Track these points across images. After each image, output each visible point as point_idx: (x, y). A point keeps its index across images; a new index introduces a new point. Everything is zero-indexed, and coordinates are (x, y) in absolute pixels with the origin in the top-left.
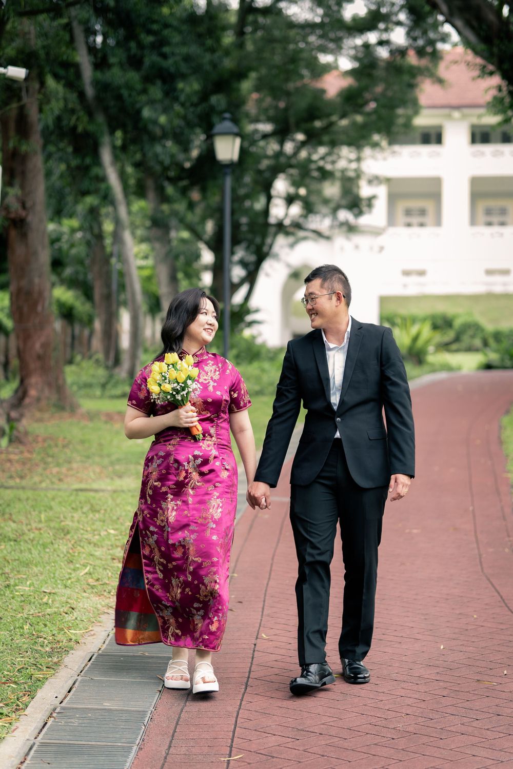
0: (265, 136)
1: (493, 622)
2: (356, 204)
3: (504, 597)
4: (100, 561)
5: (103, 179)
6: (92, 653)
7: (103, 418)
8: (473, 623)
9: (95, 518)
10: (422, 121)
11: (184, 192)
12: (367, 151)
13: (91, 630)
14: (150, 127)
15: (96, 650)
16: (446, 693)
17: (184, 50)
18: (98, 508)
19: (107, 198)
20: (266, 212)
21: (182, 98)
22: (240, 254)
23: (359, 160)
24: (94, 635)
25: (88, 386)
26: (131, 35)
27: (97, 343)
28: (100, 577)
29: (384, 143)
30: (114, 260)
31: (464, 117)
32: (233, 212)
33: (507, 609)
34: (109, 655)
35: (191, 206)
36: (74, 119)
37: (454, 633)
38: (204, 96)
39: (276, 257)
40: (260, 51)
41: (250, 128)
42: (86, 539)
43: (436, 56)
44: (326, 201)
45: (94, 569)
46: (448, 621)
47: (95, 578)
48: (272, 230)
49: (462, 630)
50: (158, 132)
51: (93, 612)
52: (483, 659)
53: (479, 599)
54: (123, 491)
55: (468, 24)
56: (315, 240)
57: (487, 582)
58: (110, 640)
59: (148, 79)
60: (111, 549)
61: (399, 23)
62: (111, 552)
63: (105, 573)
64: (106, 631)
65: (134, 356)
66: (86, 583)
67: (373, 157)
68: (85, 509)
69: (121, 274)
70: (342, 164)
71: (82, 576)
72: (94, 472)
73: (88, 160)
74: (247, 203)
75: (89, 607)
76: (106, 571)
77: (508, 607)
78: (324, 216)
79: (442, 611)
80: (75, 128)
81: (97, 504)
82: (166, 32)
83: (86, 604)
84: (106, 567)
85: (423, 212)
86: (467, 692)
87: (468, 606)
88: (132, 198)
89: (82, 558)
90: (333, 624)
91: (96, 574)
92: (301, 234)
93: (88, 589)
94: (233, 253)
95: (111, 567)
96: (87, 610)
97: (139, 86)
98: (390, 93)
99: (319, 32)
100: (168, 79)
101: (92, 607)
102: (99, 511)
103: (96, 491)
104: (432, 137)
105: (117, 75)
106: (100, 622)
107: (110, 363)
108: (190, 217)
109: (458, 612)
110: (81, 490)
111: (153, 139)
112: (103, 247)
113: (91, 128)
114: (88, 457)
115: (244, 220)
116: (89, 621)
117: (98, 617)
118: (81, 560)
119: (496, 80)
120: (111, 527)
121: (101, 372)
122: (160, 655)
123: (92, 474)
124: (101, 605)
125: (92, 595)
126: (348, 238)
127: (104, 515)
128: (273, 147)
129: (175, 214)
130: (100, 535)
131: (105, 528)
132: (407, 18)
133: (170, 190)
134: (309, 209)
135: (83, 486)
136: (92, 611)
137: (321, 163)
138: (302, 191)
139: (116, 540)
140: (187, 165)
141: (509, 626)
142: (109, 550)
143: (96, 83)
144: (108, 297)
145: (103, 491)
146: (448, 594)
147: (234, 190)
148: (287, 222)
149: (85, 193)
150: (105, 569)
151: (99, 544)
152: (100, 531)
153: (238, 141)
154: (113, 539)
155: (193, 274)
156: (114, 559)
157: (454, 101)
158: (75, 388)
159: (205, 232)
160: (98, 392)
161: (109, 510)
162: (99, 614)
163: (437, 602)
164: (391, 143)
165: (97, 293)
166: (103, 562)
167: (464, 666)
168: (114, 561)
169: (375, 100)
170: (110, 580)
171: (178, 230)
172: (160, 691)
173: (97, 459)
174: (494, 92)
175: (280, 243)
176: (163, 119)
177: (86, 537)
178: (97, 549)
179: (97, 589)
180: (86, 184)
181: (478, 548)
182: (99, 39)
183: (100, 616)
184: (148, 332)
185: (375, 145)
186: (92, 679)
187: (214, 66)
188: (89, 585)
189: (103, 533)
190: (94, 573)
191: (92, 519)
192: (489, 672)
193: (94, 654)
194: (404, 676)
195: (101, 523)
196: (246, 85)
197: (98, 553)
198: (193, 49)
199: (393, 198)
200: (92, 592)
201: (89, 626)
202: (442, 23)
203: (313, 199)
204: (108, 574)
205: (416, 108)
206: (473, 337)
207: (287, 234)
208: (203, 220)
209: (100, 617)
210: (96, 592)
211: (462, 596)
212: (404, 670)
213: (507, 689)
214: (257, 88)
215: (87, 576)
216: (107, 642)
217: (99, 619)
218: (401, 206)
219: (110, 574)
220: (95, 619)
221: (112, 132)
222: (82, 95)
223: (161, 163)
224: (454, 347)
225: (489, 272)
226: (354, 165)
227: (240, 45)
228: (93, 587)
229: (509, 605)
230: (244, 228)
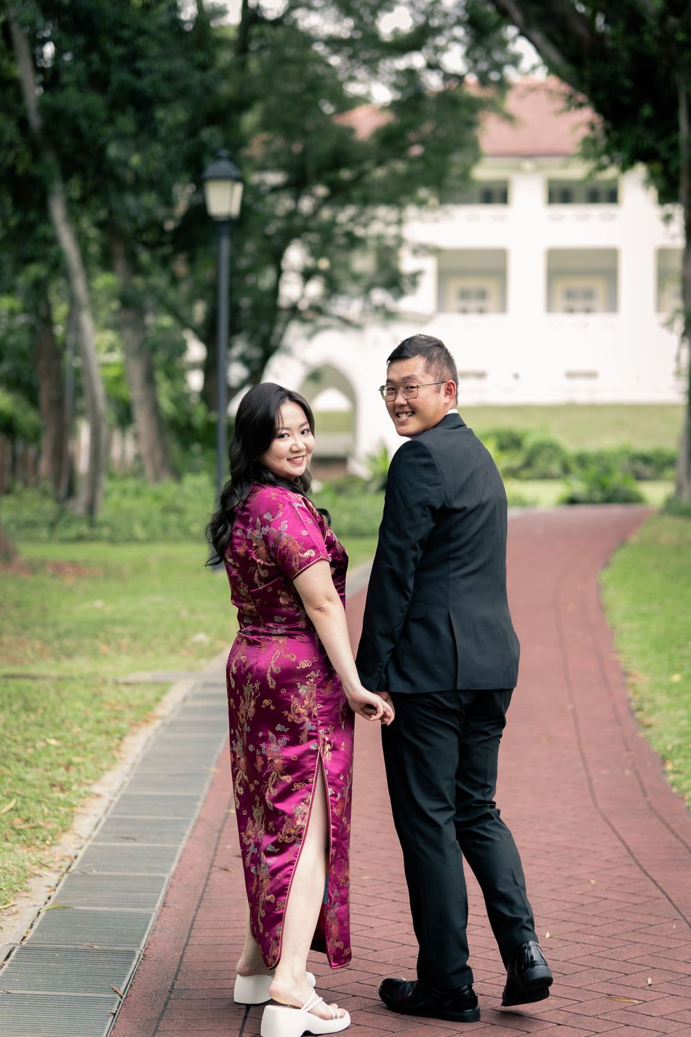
0: (275, 189)
1: (621, 892)
2: (395, 282)
3: (633, 850)
4: (33, 790)
5: (53, 241)
6: (12, 946)
7: (50, 570)
8: (591, 894)
9: (28, 721)
10: (484, 172)
11: (165, 262)
12: (411, 211)
13: (13, 905)
14: (119, 170)
15: (17, 940)
16: (562, 1018)
17: (165, 66)
18: (34, 705)
19: (58, 267)
20: (275, 292)
21: (163, 131)
22: (240, 347)
23: (400, 222)
24: (17, 913)
25: (31, 524)
26: (92, 46)
27: (45, 466)
28: (31, 815)
29: (433, 201)
30: (68, 355)
31: (539, 168)
32: (231, 291)
33: (638, 868)
34: (37, 949)
35: (175, 281)
36: (11, 156)
37: (564, 910)
38: (192, 130)
39: (288, 352)
40: (268, 75)
41: (255, 178)
42: (15, 754)
43: (503, 86)
44: (356, 278)
45: (24, 802)
46: (552, 890)
47: (25, 818)
48: (283, 316)
49: (575, 905)
50: (128, 176)
51: (18, 873)
52: (612, 957)
53: (595, 852)
54: (72, 679)
55: (551, 38)
56: (341, 330)
57: (605, 823)
58: (41, 922)
59: (115, 106)
60: (50, 770)
61: (455, 40)
62: (50, 774)
63: (39, 809)
64: (35, 906)
65: (94, 484)
66: (9, 826)
67: (421, 219)
68: (15, 707)
69: (78, 373)
70: (376, 228)
71: (5, 813)
72: (33, 649)
73: (32, 216)
74: (250, 280)
75: (12, 866)
76: (40, 805)
77: (640, 866)
78: (352, 297)
79: (542, 873)
80: (12, 169)
81: (34, 699)
82: (141, 41)
83: (7, 861)
84: (40, 798)
85: (482, 295)
86: (594, 1016)
87: (580, 865)
88: (95, 269)
89: (7, 785)
90: (380, 894)
91: (26, 812)
92: (322, 321)
93: (11, 835)
94: (230, 346)
95: (49, 799)
96: (9, 871)
97: (103, 114)
98: (442, 133)
99: (348, 51)
100: (142, 104)
101: (17, 866)
102: (34, 710)
103: (33, 678)
104: (496, 195)
105: (74, 99)
106: (27, 891)
107: (62, 492)
108: (172, 296)
109: (566, 874)
110: (13, 676)
111: (121, 187)
112: (52, 336)
113: (36, 171)
114: (25, 627)
115: (245, 302)
116: (11, 889)
117: (24, 883)
118: (5, 788)
119: (587, 114)
120: (51, 734)
121: (49, 506)
122: (117, 948)
123: (30, 654)
124: (31, 862)
125: (17, 845)
126: (385, 327)
127: (43, 715)
128: (285, 204)
129: (152, 290)
130: (34, 747)
131: (43, 736)
132: (467, 33)
133: (145, 257)
134: (333, 287)
135: (15, 670)
136: (15, 873)
137: (349, 227)
138: (324, 264)
139: (58, 754)
140: (170, 225)
141: (646, 900)
142: (46, 770)
143: (44, 108)
144: (58, 404)
145: (44, 677)
146: (548, 844)
147: (232, 261)
148: (303, 305)
149: (27, 260)
150: (39, 802)
151: (33, 761)
152: (34, 741)
153: (238, 189)
154: (54, 754)
155: (176, 374)
156: (53, 785)
157: (525, 147)
158: (13, 527)
159: (192, 316)
160: (44, 533)
161: (49, 707)
162: (26, 877)
163: (534, 857)
164: (443, 201)
165: (44, 397)
166: (38, 791)
167: (584, 968)
168: (55, 789)
169: (422, 142)
170: (47, 820)
171: (156, 314)
172: (115, 1014)
173: (38, 630)
174: (584, 132)
175: (294, 334)
176: (135, 160)
177: (14, 750)
178: (29, 769)
179: (26, 836)
180: (29, 249)
181: (586, 769)
182: (49, 49)
183: (27, 880)
184: (116, 452)
185: (421, 203)
186: (8, 993)
187: (208, 90)
188: (13, 829)
189: (40, 745)
190: (22, 809)
191: (25, 722)
192: (624, 980)
193: (14, 948)
194: (493, 986)
195: (38, 729)
196: (250, 120)
197: (30, 776)
198: (179, 64)
199: (443, 276)
200: (18, 840)
201: (9, 898)
202: (514, 40)
203: (340, 274)
204: (43, 810)
205: (477, 156)
206: (550, 459)
207: (304, 321)
208: (191, 300)
209: (27, 883)
210: (24, 840)
211: (569, 848)
212: (493, 975)
213: (656, 1012)
214: (265, 126)
215: (12, 814)
216: (35, 926)
217: (25, 885)
218: (454, 286)
219: (46, 810)
220: (20, 886)
221: (66, 177)
222: (23, 123)
223: (134, 220)
224: (524, 473)
225: (571, 375)
226: (392, 231)
227: (242, 66)
228: (19, 832)
229: (641, 863)
230: (245, 315)
